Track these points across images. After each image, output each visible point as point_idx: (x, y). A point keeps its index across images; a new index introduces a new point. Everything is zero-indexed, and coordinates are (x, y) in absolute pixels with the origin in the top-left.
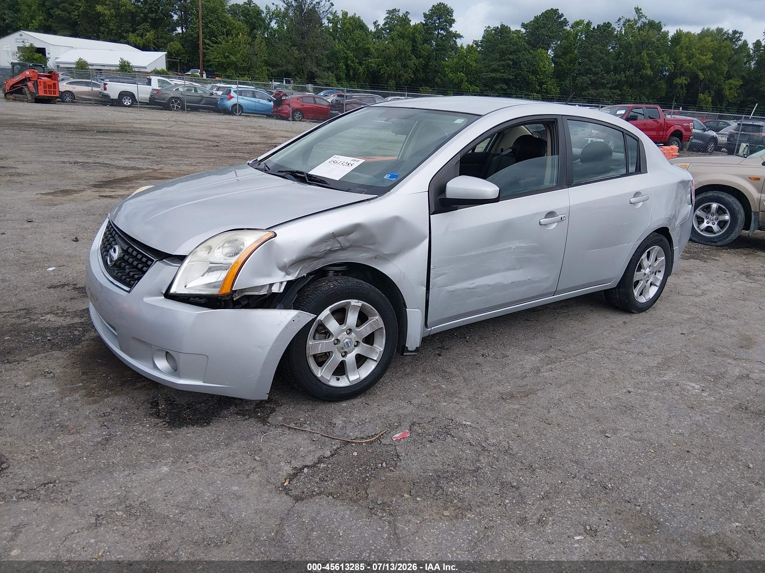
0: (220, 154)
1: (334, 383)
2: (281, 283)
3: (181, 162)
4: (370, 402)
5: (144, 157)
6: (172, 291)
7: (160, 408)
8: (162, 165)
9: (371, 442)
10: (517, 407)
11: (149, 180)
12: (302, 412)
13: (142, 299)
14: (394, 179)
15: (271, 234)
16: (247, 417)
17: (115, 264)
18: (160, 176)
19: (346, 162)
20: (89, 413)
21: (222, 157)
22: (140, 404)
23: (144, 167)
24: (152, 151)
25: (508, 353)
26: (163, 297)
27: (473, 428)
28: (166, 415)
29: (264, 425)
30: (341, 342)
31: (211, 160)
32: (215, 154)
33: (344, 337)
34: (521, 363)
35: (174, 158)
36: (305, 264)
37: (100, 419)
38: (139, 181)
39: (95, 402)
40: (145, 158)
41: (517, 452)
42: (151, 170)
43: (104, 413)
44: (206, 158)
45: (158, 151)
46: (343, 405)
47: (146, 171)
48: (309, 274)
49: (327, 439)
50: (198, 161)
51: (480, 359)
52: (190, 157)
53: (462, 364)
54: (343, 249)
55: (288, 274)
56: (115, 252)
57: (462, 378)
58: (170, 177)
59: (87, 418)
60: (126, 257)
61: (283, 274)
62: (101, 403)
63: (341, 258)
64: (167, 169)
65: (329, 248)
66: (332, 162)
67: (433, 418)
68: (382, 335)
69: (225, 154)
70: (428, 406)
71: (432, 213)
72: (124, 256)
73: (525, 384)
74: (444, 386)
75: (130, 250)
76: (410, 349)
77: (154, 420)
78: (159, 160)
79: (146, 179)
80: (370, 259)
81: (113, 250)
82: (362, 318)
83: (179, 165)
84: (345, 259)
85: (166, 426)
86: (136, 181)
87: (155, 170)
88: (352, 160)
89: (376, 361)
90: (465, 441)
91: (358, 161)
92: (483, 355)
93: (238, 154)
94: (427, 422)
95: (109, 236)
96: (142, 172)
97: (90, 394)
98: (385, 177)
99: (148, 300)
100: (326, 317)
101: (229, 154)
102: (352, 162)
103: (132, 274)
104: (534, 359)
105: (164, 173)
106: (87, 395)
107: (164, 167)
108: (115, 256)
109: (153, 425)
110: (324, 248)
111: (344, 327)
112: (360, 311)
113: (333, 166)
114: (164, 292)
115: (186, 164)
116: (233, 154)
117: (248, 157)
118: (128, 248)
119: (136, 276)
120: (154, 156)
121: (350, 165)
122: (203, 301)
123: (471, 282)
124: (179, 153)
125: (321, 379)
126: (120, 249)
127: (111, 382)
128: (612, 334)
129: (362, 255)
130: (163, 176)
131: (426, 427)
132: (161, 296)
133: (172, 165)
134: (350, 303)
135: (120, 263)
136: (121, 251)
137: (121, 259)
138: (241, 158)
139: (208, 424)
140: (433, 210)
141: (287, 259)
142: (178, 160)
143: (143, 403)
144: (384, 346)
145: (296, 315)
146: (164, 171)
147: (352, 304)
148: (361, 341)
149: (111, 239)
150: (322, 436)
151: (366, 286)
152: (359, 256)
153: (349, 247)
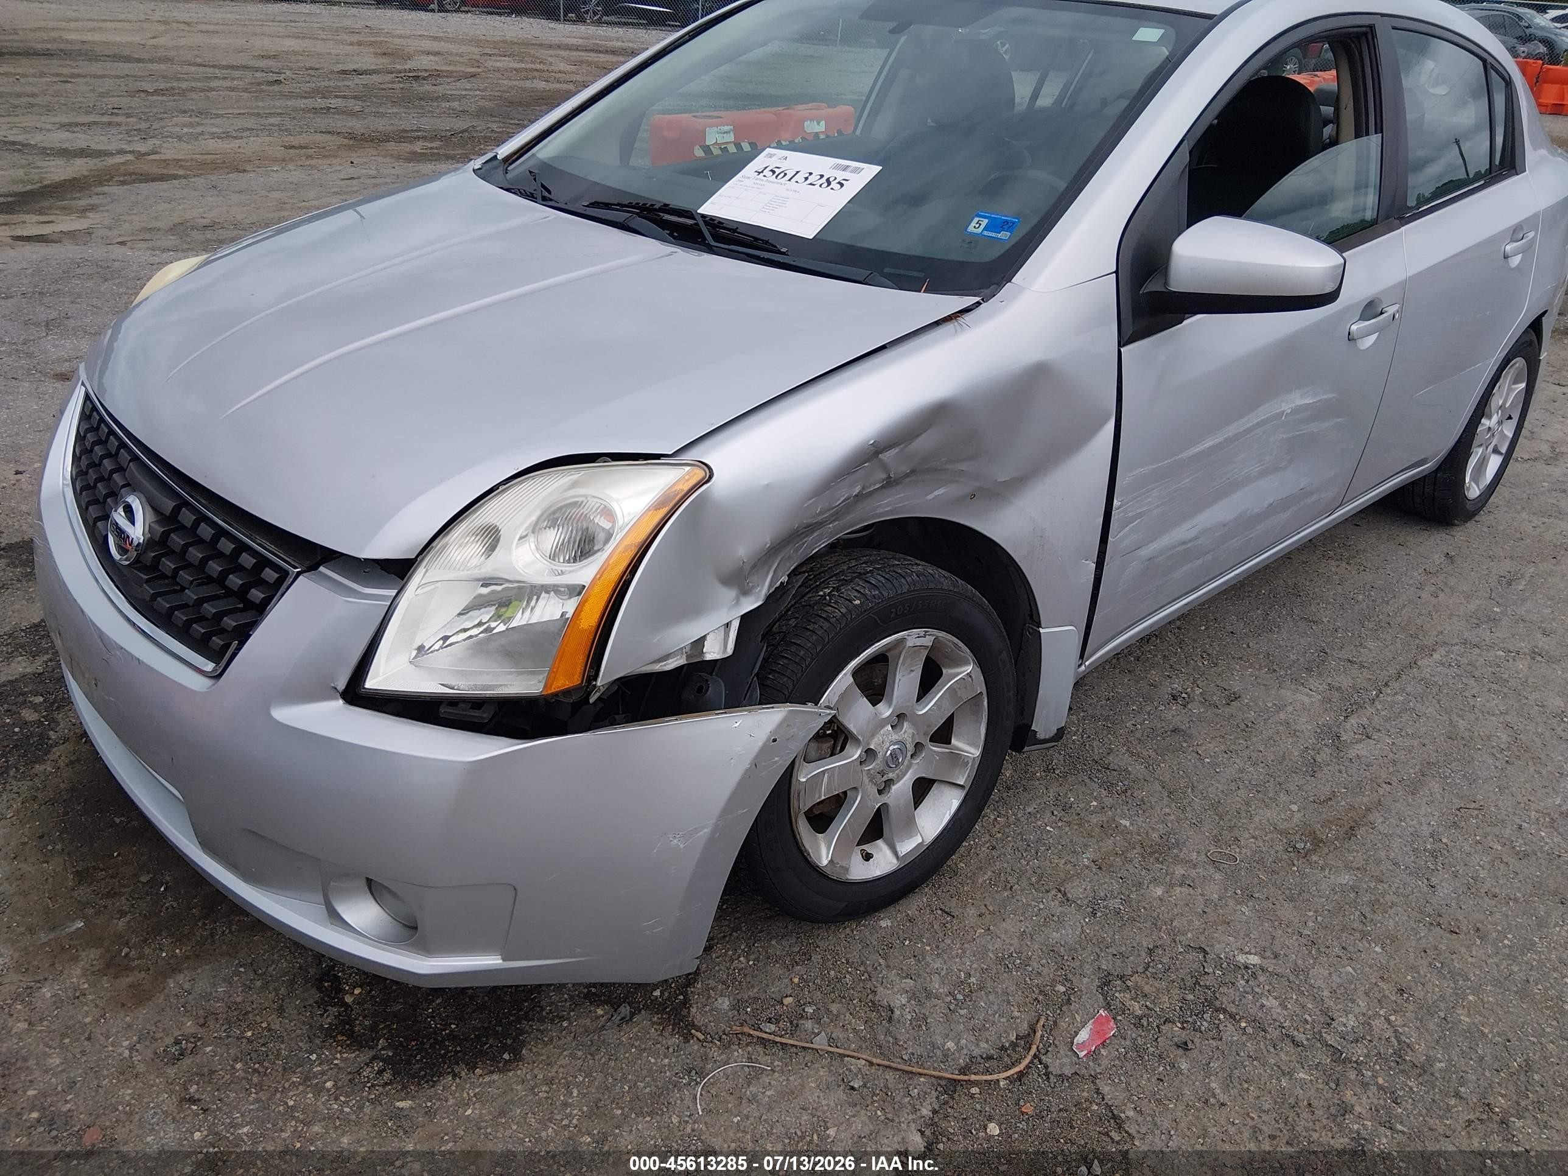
0: (289, 103)
1: (860, 871)
2: (728, 625)
3: (199, 129)
4: (953, 905)
5: (105, 119)
6: (373, 682)
7: (349, 999)
8: (155, 141)
9: (1021, 1075)
10: (1345, 878)
11: (130, 184)
12: (777, 970)
13: (268, 709)
14: (1004, 235)
15: (700, 474)
16: (625, 1010)
17: (137, 561)
18: (156, 170)
19: (816, 173)
20: (132, 1048)
21: (296, 110)
22: (283, 991)
23: (113, 147)
24: (124, 102)
25: (1236, 686)
26: (341, 702)
27: (1272, 974)
28: (374, 1028)
29: (686, 1040)
30: (880, 755)
31: (272, 120)
32: (278, 103)
33: (886, 741)
34: (1282, 716)
35: (181, 119)
36: (789, 550)
37: (171, 1071)
38: (106, 189)
39: (139, 996)
40: (110, 124)
41: (1428, 1057)
42: (130, 157)
43: (177, 1042)
44: (258, 114)
45: (136, 102)
46: (884, 924)
47: (119, 159)
48: (793, 574)
49: (890, 1076)
50: (241, 123)
51: (1174, 715)
52: (218, 116)
53: (1138, 735)
54: (890, 483)
55: (745, 592)
56: (132, 520)
57: (1157, 786)
58: (181, 172)
59: (126, 1071)
60: (177, 540)
61: (731, 593)
62: (160, 999)
63: (880, 510)
64: (170, 151)
65: (857, 490)
66: (767, 172)
67: (1150, 952)
68: (977, 712)
69: (302, 103)
70: (1114, 903)
71: (1123, 341)
72: (165, 535)
73: (1326, 791)
74: (1125, 822)
75: (187, 517)
76: (1041, 735)
77: (345, 1058)
78: (144, 125)
79: (123, 183)
80: (959, 501)
81: (121, 510)
82: (930, 677)
83: (196, 137)
84: (891, 512)
85: (387, 1076)
86: (100, 189)
87: (140, 155)
88: (837, 167)
89: (962, 787)
90: (1274, 1033)
91: (857, 171)
92: (1174, 698)
93: (334, 103)
94: (1140, 969)
95: (99, 450)
96: (110, 161)
97: (113, 966)
98: (971, 229)
99: (288, 715)
100: (843, 696)
101: (309, 103)
102: (841, 175)
103: (209, 609)
104: (1306, 699)
105: (166, 162)
106: (108, 966)
107: (161, 147)
108: (137, 532)
109: (344, 1078)
110: (843, 493)
111: (885, 710)
112: (928, 658)
113: (781, 187)
114: (342, 685)
115: (213, 136)
116: (320, 102)
117: (357, 108)
118: (177, 510)
119: (229, 622)
120: (129, 116)
121: (834, 184)
122: (485, 715)
123: (1188, 525)
124: (188, 105)
125: (828, 872)
126: (148, 509)
127: (169, 902)
128: (1441, 595)
129: (936, 493)
130: (165, 171)
131: (1147, 989)
132: (335, 699)
133: (179, 138)
134: (903, 640)
135: (157, 559)
136: (151, 517)
137: (156, 543)
138: (343, 113)
139: (517, 1058)
140: (1128, 331)
141: (743, 550)
142: (191, 125)
143: (292, 982)
144: (982, 743)
145: (785, 723)
146: (164, 157)
147: (910, 643)
148: (926, 741)
149: (108, 464)
150: (871, 1064)
151: (946, 584)
152: (930, 497)
153: (907, 475)
